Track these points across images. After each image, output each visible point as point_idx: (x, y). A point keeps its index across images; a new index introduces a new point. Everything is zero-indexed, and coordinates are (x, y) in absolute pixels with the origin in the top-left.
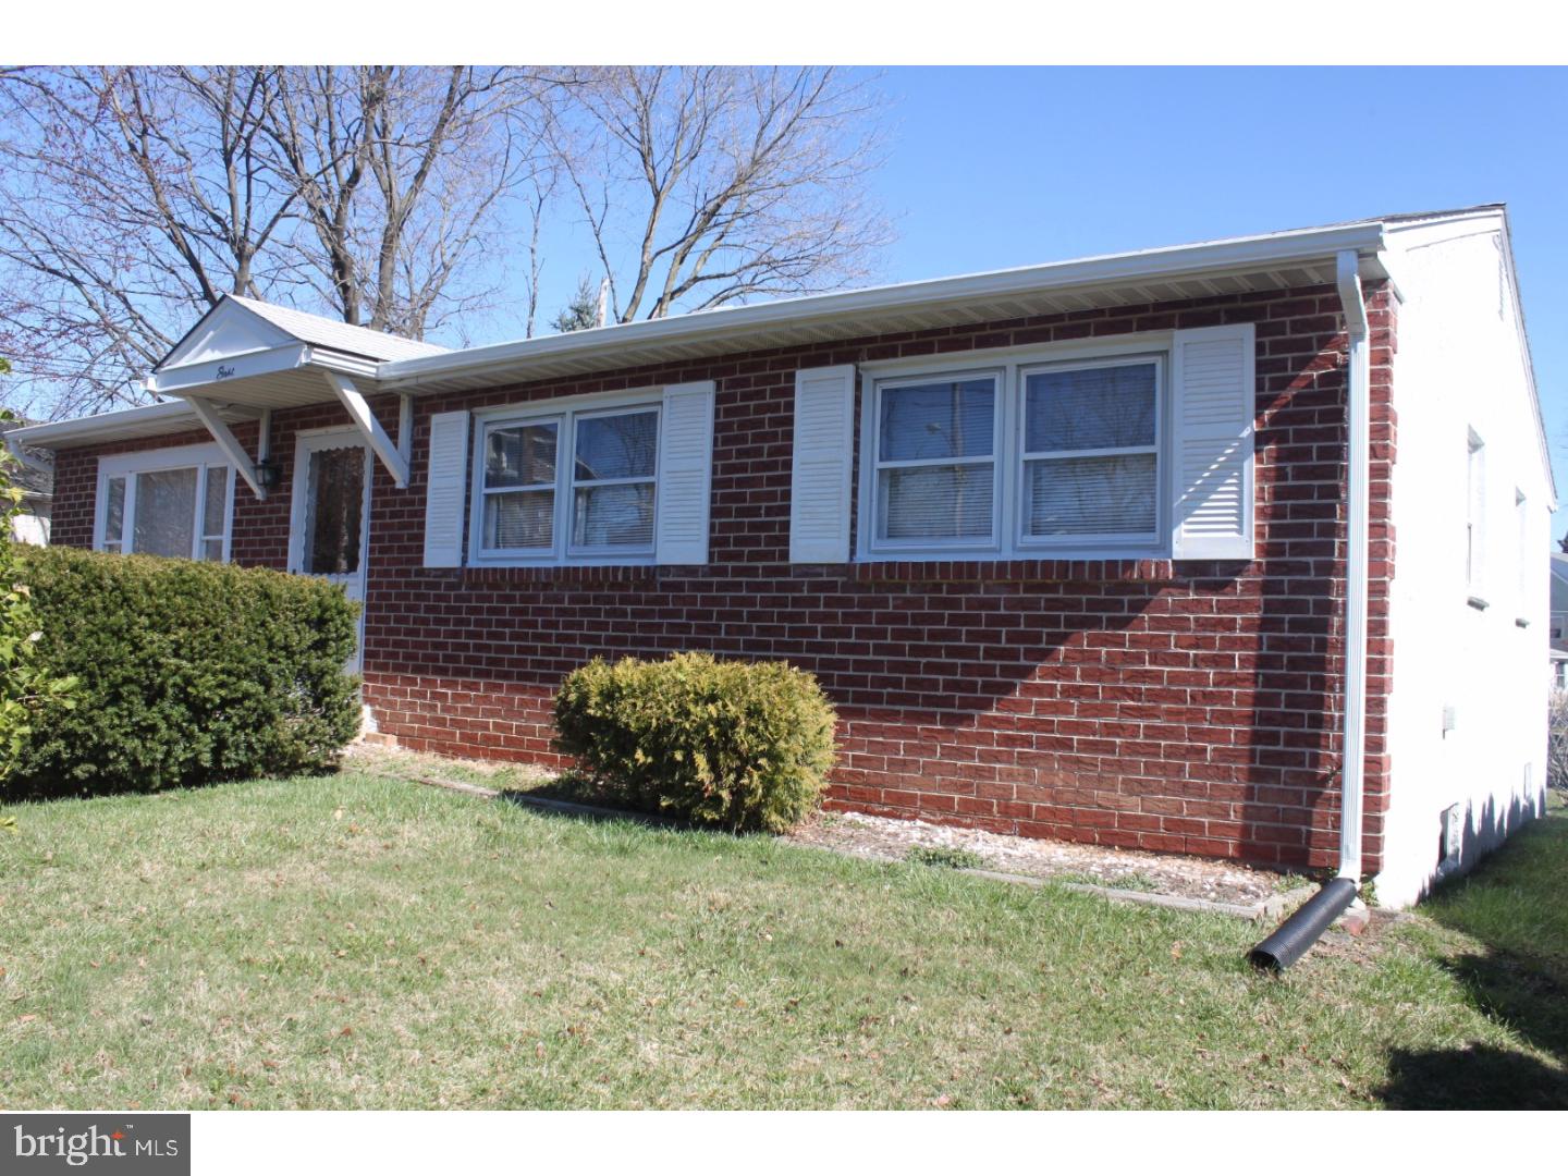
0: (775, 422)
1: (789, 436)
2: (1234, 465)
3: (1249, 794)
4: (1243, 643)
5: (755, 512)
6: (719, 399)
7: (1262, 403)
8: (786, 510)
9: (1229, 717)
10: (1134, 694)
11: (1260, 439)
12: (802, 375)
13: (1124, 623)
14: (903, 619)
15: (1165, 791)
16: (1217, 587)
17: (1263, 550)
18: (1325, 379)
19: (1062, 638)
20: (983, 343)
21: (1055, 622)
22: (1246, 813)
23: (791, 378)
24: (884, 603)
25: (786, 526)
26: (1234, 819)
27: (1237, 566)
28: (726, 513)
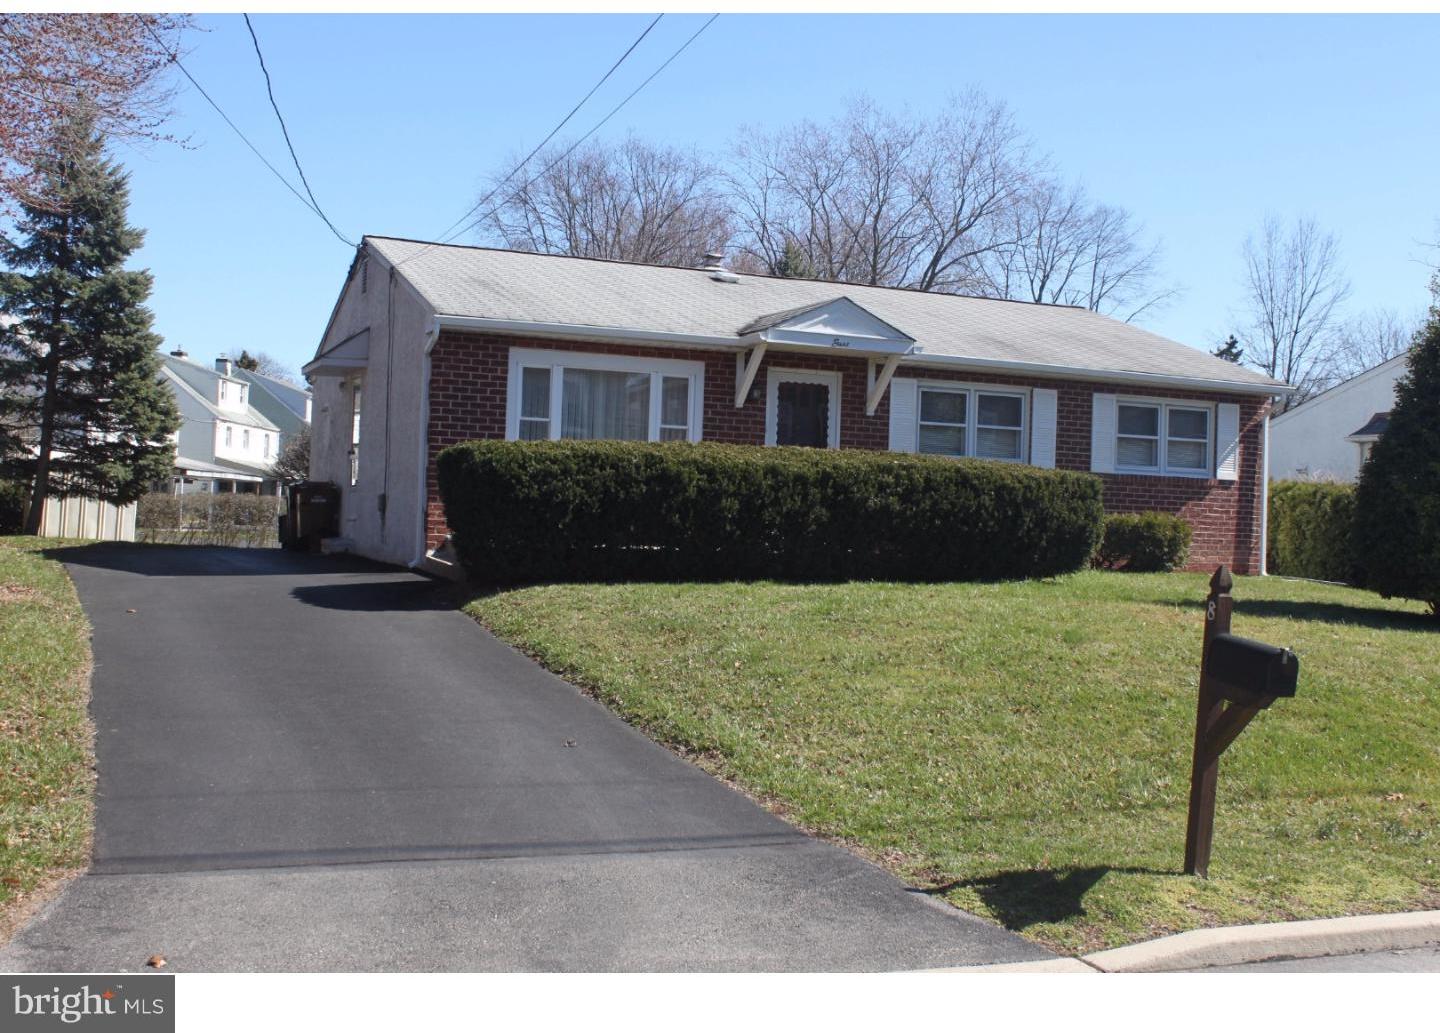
0: (1083, 413)
1: (1090, 419)
2: (1233, 449)
3: (1235, 554)
4: (1233, 507)
5: (1074, 449)
6: (1059, 399)
7: (1241, 430)
8: (1089, 450)
9: (1229, 530)
10: (1204, 523)
11: (1240, 442)
12: (1096, 396)
13: (1201, 500)
14: (1132, 496)
15: (1212, 554)
16: (1227, 488)
17: (1241, 477)
18: (1256, 426)
19: (1183, 504)
20: (1160, 395)
21: (1181, 498)
22: (1234, 560)
23: (1091, 395)
24: (1125, 490)
25: (1089, 457)
26: (1231, 562)
27: (1231, 482)
28: (1062, 449)
